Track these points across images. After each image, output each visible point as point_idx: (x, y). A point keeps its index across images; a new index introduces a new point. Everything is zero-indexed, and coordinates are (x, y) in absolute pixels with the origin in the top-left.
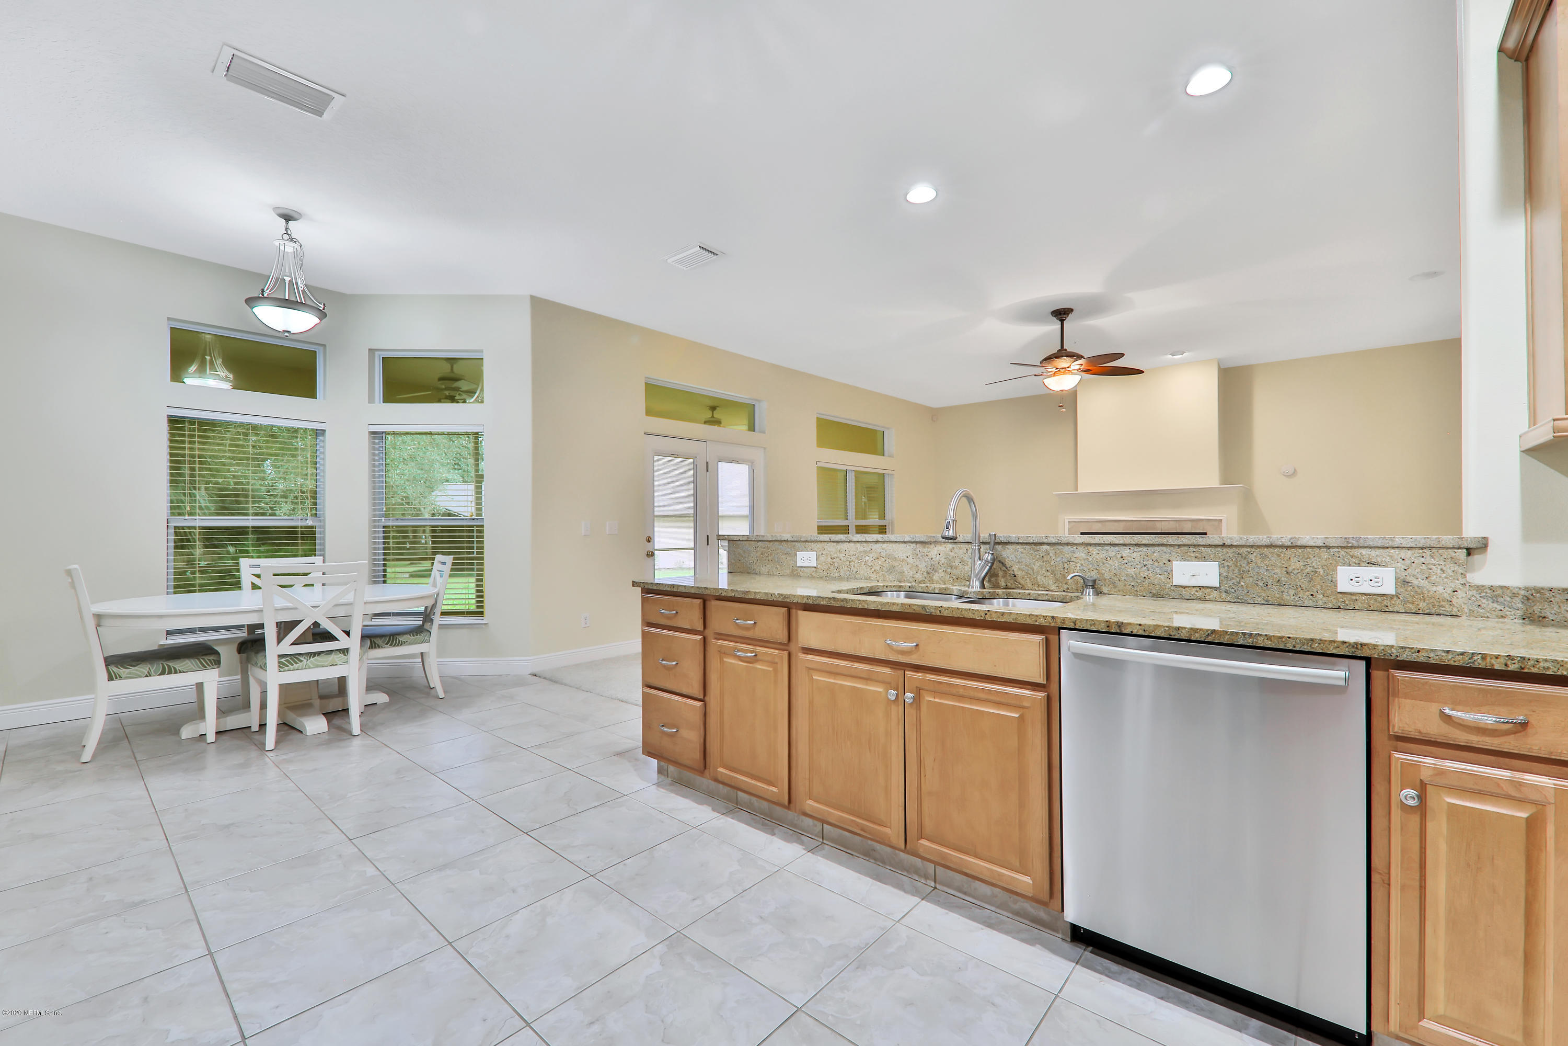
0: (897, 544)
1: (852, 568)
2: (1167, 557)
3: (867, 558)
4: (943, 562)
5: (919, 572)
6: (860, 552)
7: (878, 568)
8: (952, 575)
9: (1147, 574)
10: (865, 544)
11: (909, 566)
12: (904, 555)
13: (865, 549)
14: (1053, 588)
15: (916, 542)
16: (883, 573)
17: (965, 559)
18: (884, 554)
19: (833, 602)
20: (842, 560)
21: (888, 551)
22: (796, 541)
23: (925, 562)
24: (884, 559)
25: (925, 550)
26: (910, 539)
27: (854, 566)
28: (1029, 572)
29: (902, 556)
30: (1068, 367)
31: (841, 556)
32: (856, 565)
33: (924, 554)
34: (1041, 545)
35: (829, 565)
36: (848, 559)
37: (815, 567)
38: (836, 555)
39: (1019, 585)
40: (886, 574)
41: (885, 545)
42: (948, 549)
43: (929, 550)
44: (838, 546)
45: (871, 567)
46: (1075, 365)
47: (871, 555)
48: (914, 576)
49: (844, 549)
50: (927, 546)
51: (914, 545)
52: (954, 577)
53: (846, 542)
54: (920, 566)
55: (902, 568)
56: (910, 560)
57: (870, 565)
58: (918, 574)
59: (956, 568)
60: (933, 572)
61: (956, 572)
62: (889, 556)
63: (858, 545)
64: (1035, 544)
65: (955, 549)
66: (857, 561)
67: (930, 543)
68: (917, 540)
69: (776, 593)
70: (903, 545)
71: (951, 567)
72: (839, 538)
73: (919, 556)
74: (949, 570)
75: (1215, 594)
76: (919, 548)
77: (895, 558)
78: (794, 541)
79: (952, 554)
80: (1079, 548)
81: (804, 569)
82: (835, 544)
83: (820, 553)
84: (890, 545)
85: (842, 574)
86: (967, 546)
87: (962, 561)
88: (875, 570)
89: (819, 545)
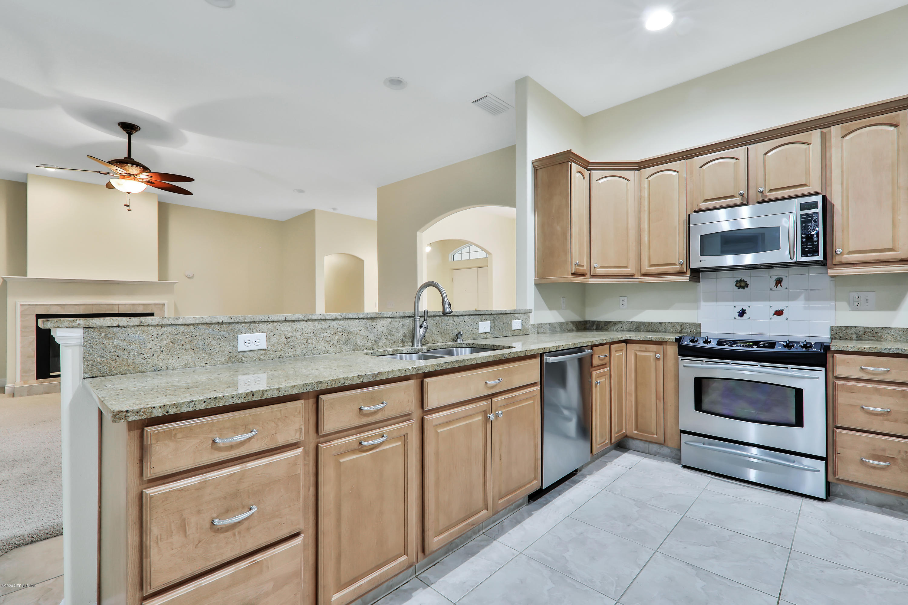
0: (352, 321)
1: (310, 345)
2: (477, 320)
3: (325, 334)
4: (385, 331)
5: (369, 341)
6: (318, 329)
7: (335, 342)
8: (391, 341)
9: (472, 329)
10: (323, 322)
11: (362, 337)
12: (358, 329)
13: (323, 326)
14: (441, 341)
15: (367, 318)
16: (340, 346)
17: (399, 328)
18: (341, 330)
19: (455, 364)
20: (299, 338)
21: (344, 327)
22: (237, 323)
23: (373, 333)
24: (341, 334)
25: (374, 324)
26: (364, 316)
27: (312, 343)
28: (431, 333)
29: (356, 330)
30: (136, 175)
31: (298, 334)
32: (314, 342)
33: (372, 327)
34: (436, 317)
35: (283, 345)
36: (305, 337)
37: (265, 350)
38: (291, 334)
39: (426, 342)
40: (343, 346)
41: (341, 322)
42: (388, 322)
43: (376, 323)
44: (293, 325)
45: (329, 342)
46: (144, 176)
47: (329, 331)
48: (365, 345)
49: (300, 327)
50: (374, 321)
51: (365, 320)
52: (392, 342)
53: (303, 320)
54: (369, 337)
55: (356, 340)
56: (362, 333)
57: (328, 340)
58: (368, 343)
59: (393, 335)
60: (379, 340)
61: (394, 338)
62: (345, 331)
63: (316, 323)
64: (434, 316)
65: (393, 322)
66: (315, 338)
67: (377, 318)
68: (368, 317)
69: (410, 368)
70: (357, 321)
71: (391, 335)
72: (297, 317)
73: (369, 328)
74: (389, 337)
75: (489, 335)
76: (369, 322)
77: (350, 332)
78: (234, 323)
79: (391, 326)
80: (450, 318)
81: (248, 353)
82: (290, 323)
83: (272, 334)
84: (346, 322)
85: (298, 352)
86: (400, 319)
87: (397, 330)
88: (332, 344)
89: (270, 326)
